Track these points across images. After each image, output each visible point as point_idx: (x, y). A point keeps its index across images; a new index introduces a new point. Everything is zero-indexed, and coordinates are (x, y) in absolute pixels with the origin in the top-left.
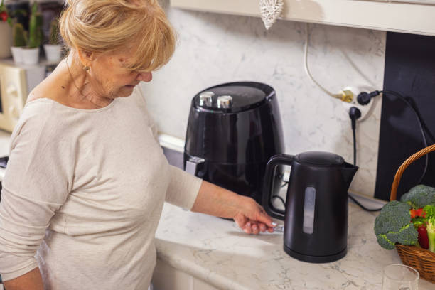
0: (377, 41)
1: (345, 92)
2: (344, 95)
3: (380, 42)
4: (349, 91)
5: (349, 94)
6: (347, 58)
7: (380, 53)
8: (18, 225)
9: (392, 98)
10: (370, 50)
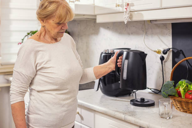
0: (169, 30)
1: (158, 50)
2: (158, 51)
3: (170, 31)
4: (160, 50)
5: (160, 51)
6: (159, 38)
7: (170, 35)
8: (17, 83)
9: (176, 51)
10: (167, 34)
